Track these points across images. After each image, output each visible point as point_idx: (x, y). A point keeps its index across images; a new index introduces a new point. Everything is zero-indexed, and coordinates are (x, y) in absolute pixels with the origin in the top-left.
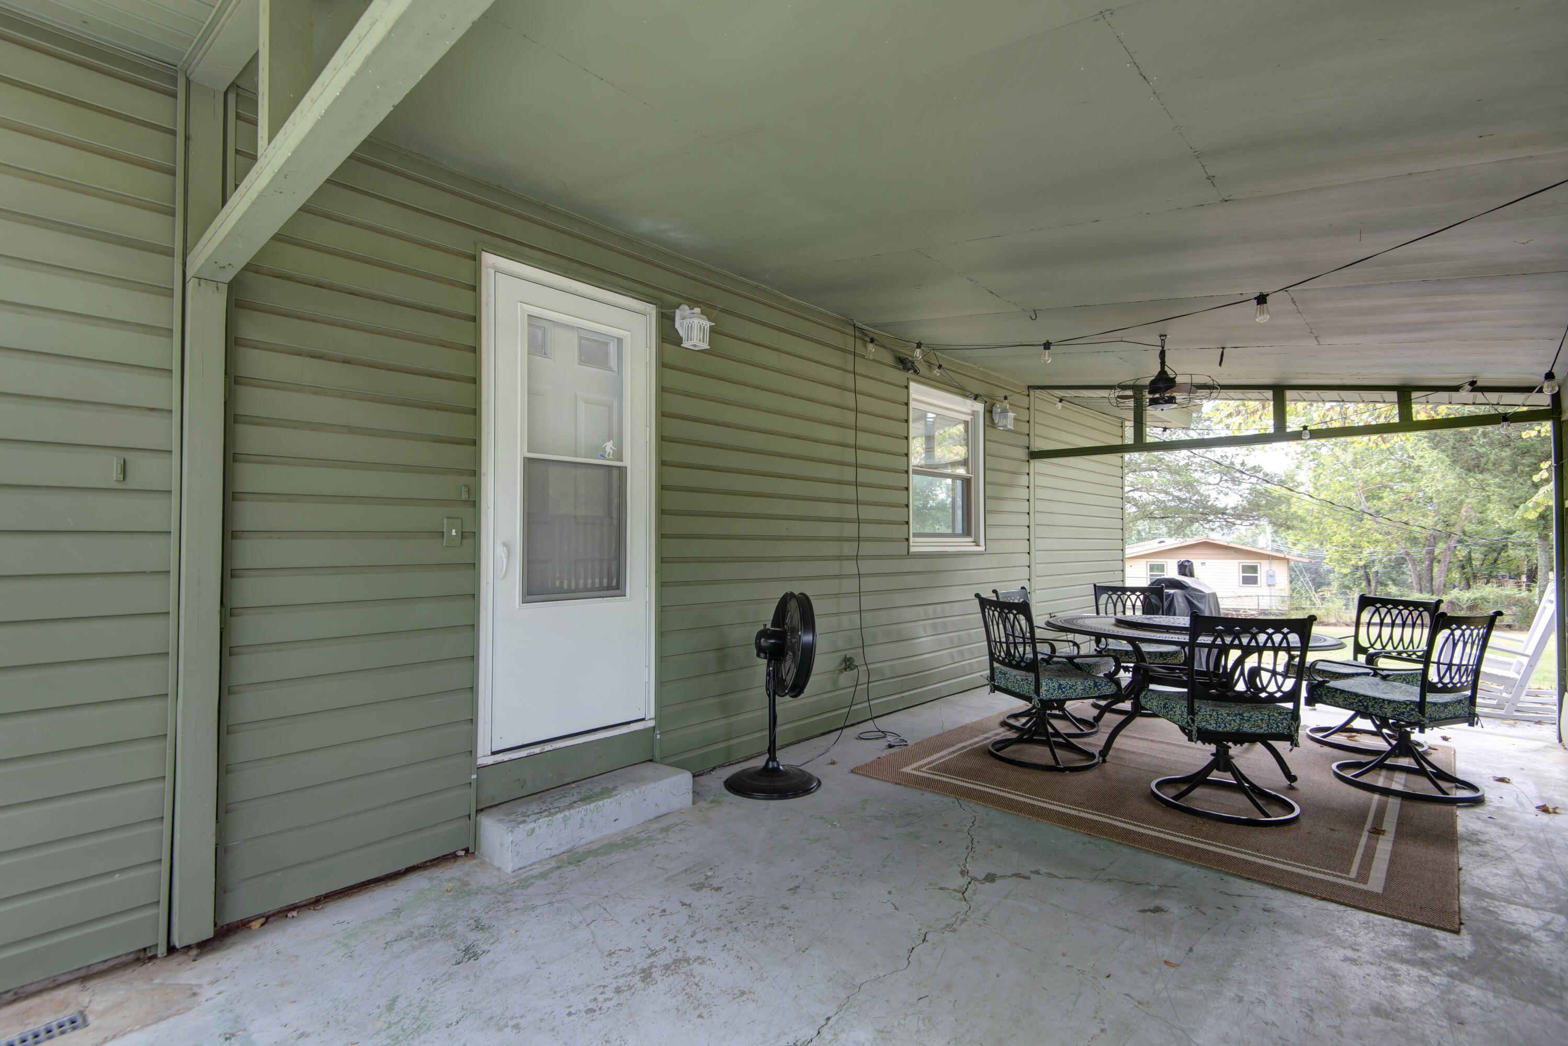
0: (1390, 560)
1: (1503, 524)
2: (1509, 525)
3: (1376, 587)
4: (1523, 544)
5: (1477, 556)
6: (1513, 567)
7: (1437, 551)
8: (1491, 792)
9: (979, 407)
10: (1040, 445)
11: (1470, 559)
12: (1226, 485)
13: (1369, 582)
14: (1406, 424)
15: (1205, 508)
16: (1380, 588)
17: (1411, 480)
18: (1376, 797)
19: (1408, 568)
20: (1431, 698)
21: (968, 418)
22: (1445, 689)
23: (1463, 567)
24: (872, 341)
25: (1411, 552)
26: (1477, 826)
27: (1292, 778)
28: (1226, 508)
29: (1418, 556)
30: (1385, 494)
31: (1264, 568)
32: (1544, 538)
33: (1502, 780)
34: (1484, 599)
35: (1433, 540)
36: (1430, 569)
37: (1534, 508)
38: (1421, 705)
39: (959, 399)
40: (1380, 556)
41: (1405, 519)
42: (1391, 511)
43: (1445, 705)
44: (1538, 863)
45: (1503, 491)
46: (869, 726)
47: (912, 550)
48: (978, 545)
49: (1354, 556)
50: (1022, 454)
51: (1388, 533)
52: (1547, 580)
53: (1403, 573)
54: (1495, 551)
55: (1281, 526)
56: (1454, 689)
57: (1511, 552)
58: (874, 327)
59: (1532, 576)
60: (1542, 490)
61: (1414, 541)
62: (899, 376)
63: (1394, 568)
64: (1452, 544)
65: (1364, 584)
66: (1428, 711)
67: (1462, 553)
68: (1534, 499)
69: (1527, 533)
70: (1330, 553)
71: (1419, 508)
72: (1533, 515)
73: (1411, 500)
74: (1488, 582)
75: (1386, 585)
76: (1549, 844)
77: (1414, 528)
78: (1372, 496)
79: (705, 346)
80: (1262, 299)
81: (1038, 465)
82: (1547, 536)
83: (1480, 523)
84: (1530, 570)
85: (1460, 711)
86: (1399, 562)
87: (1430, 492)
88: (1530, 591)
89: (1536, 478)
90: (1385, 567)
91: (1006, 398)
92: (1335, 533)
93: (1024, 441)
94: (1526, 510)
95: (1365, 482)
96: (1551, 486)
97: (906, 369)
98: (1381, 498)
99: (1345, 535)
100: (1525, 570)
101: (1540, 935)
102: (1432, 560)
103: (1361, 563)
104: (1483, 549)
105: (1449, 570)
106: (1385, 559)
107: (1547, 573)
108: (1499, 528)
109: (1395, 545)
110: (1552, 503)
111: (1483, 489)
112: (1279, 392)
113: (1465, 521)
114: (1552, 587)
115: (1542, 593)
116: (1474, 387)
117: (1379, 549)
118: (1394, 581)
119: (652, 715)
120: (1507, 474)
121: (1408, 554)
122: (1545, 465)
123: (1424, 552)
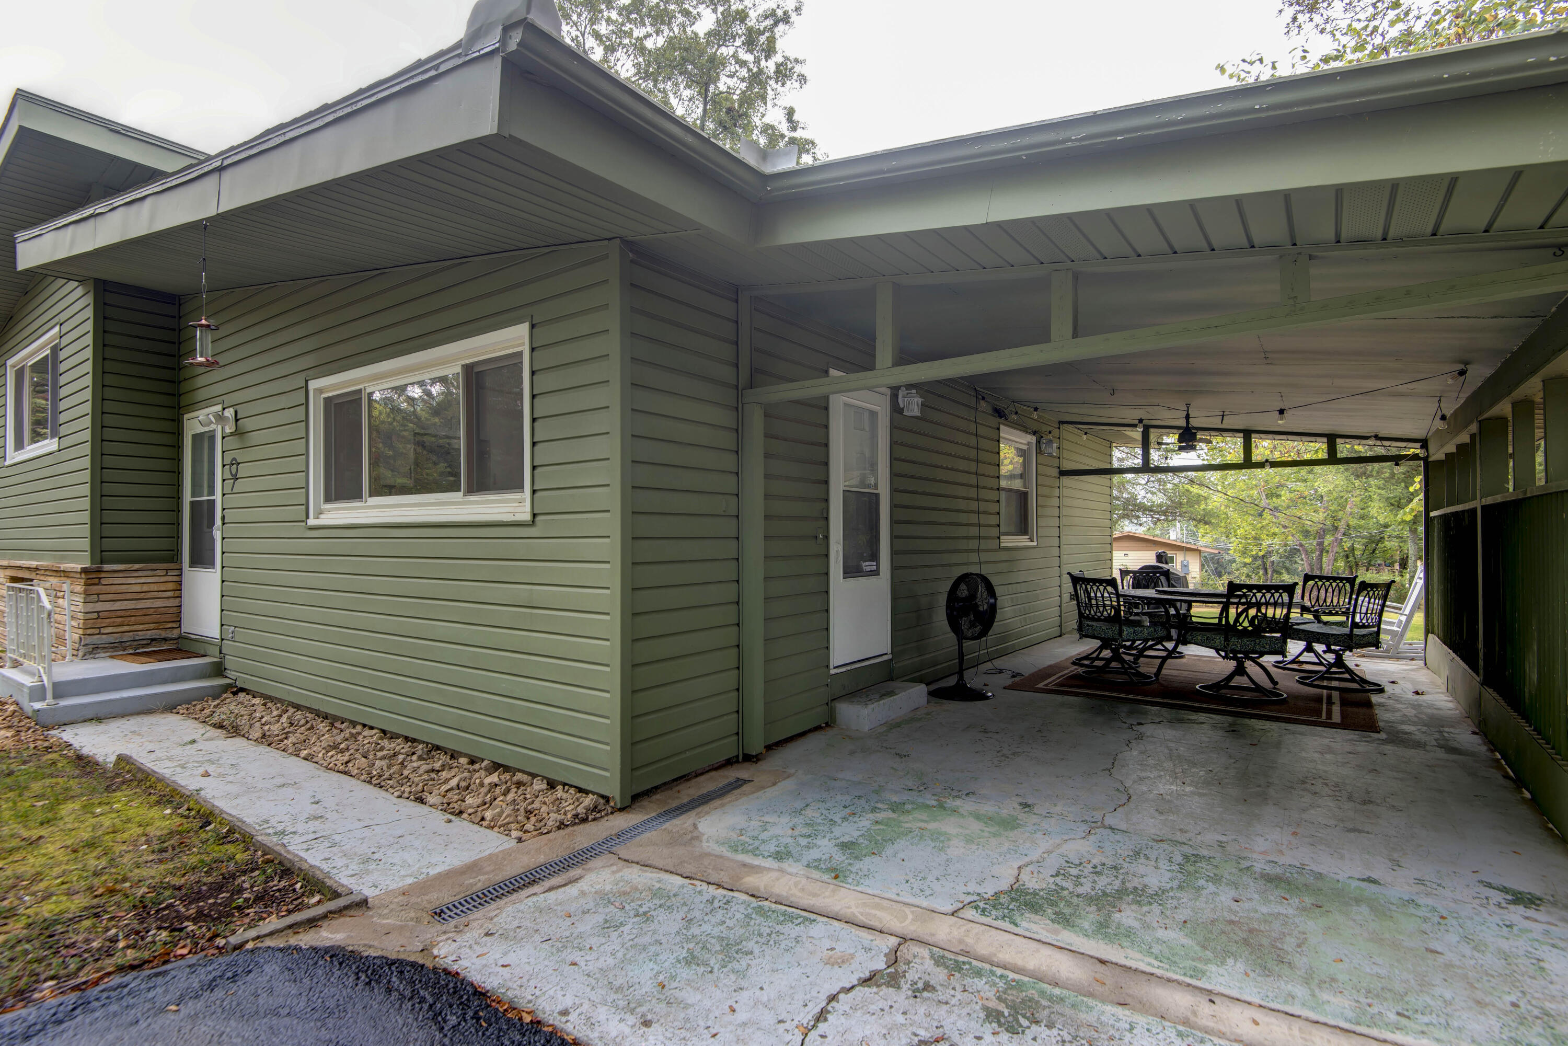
0: (1285, 551)
1: (1381, 520)
2: (1387, 520)
3: (1272, 576)
4: (1398, 537)
5: (1359, 547)
6: (1388, 556)
7: (1326, 544)
8: (1389, 688)
9: (1033, 439)
10: (1067, 466)
11: (1352, 549)
12: (1152, 485)
13: (1266, 570)
14: (1332, 459)
15: (1135, 505)
16: (1275, 576)
17: (1305, 481)
18: (1325, 691)
19: (1301, 557)
20: (1356, 631)
21: (1025, 447)
22: (1364, 626)
23: (1347, 557)
24: (983, 398)
25: (1304, 543)
26: (1383, 700)
27: (1276, 683)
28: (1152, 506)
29: (1309, 547)
30: (1283, 492)
32: (1414, 531)
33: (1393, 682)
35: (1321, 534)
36: (1320, 558)
37: (1410, 513)
38: (1351, 635)
39: (1023, 434)
40: (1277, 547)
41: (1299, 514)
42: (1288, 507)
43: (1363, 636)
44: (1414, 712)
45: (1383, 492)
46: (988, 666)
47: (1002, 545)
48: (1032, 541)
49: (1255, 548)
50: (1055, 472)
51: (1285, 527)
52: (1416, 567)
53: (1296, 562)
54: (1373, 542)
55: (1200, 521)
56: (1368, 626)
57: (1386, 543)
58: (984, 388)
59: (1404, 564)
60: (1416, 500)
61: (1306, 534)
62: (993, 421)
63: (1287, 557)
64: (1339, 536)
65: (1261, 572)
66: (1355, 639)
67: (1347, 545)
68: (1410, 506)
69: (1400, 527)
70: (1234, 545)
71: (1312, 505)
72: (1409, 518)
73: (1305, 498)
74: (1367, 570)
75: (1281, 574)
76: (1420, 706)
77: (1307, 522)
78: (1272, 495)
79: (919, 414)
80: (1281, 412)
81: (1065, 481)
82: (1416, 529)
83: (1362, 517)
84: (1402, 559)
85: (1371, 639)
86: (1293, 552)
87: (1322, 491)
88: (1402, 576)
89: (1411, 489)
90: (1281, 557)
91: (1050, 432)
92: (1239, 527)
93: (1056, 462)
94: (1405, 514)
95: (1266, 482)
96: (1421, 496)
97: (1001, 417)
98: (1278, 496)
99: (1247, 528)
100: (1398, 558)
101: (1417, 733)
102: (1322, 551)
103: (1261, 554)
104: (1365, 541)
105: (1335, 560)
106: (1281, 550)
107: (1415, 561)
108: (1378, 522)
109: (1290, 538)
110: (1422, 509)
111: (1366, 490)
112: (1247, 435)
113: (1348, 518)
114: (1420, 573)
115: (1412, 577)
116: (1377, 437)
117: (1276, 540)
118: (1287, 569)
119: (890, 651)
120: (1386, 480)
121: (1301, 545)
122: (1417, 479)
123: (1315, 543)
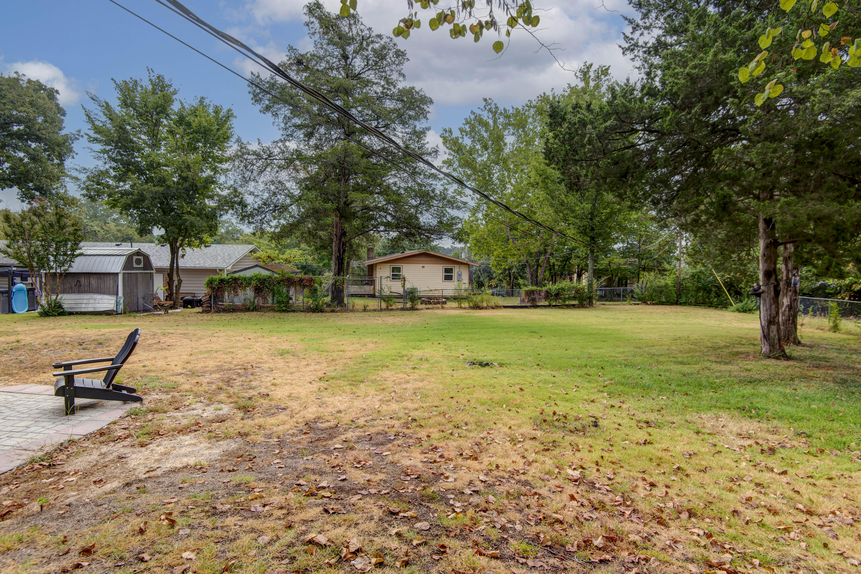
0: (520, 265)
7: (540, 261)
13: (510, 277)
16: (515, 280)
19: (527, 270)
25: (529, 261)
29: (532, 263)
31: (456, 270)
34: (563, 289)
35: (539, 254)
36: (537, 271)
40: (515, 263)
49: (504, 263)
51: (519, 250)
54: (565, 260)
57: (572, 261)
61: (530, 254)
64: (548, 256)
65: (508, 278)
70: (492, 261)
86: (524, 267)
92: (495, 250)
99: (499, 251)
102: (538, 265)
103: (507, 267)
104: (561, 259)
105: (545, 272)
106: (517, 265)
109: (522, 257)
117: (515, 259)
121: (527, 262)
123: (535, 261)
